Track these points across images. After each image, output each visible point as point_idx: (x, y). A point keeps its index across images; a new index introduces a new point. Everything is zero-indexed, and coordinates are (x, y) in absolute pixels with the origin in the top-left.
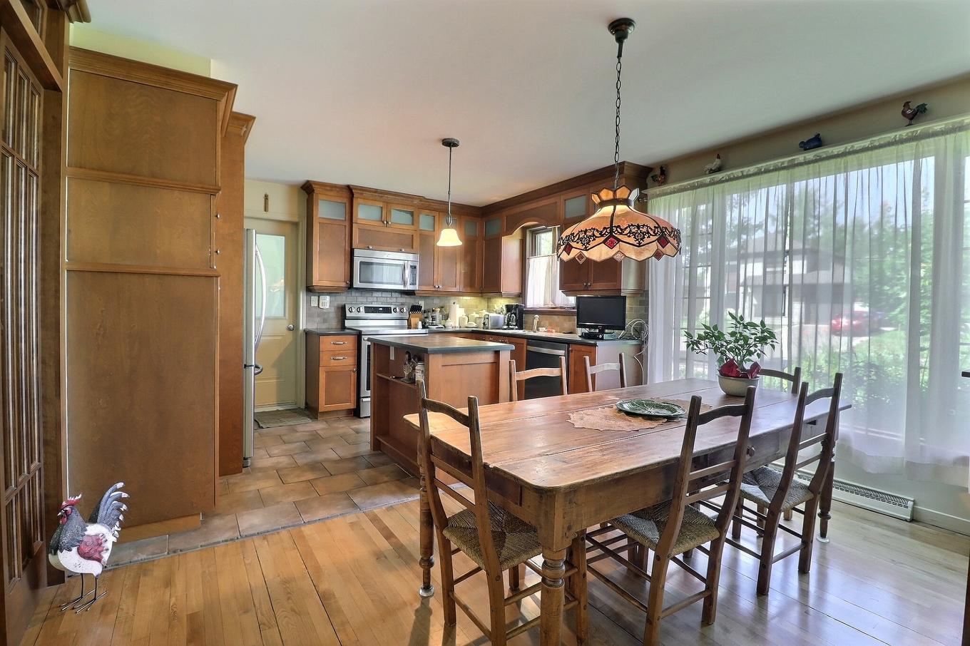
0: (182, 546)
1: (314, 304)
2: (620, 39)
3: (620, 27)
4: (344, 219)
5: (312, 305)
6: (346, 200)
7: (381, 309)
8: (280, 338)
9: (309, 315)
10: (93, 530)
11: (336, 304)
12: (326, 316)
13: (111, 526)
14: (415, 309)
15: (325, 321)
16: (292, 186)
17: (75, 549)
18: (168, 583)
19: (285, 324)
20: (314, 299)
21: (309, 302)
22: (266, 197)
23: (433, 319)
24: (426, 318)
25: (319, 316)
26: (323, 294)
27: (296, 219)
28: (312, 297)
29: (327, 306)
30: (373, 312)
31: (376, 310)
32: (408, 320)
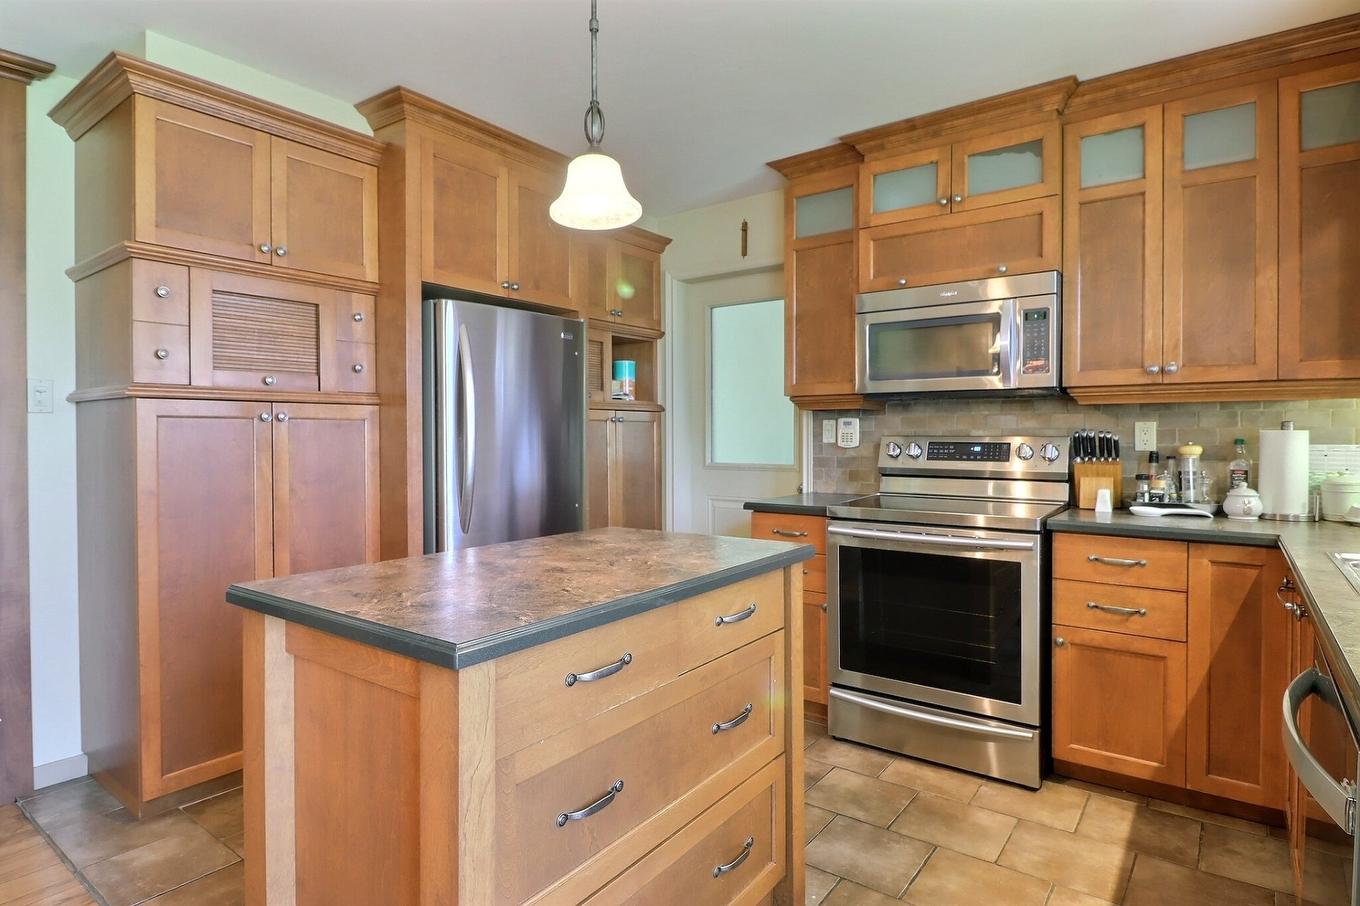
1: (828, 438)
7: (978, 449)
9: (820, 464)
11: (877, 436)
12: (852, 467)
14: (1088, 448)
20: (828, 424)
21: (818, 435)
22: (745, 229)
25: (839, 464)
26: (844, 413)
28: (825, 422)
29: (856, 442)
30: (951, 457)
31: (962, 451)
32: (1071, 479)
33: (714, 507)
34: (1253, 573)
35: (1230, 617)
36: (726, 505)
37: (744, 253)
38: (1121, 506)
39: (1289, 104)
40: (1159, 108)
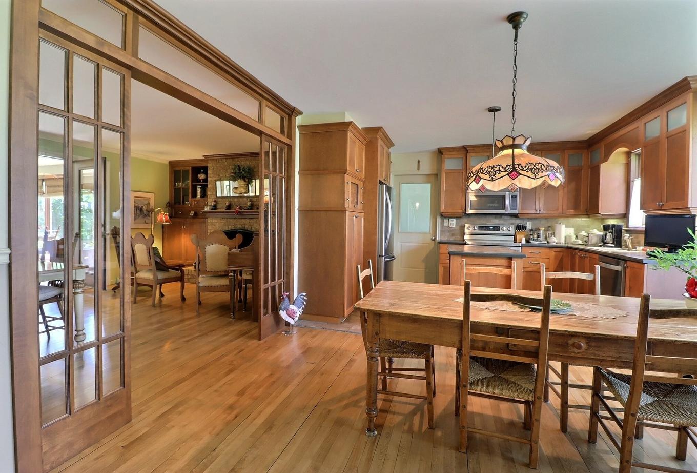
0: (327, 328)
1: (445, 224)
2: (516, 27)
3: (515, 19)
4: (461, 168)
5: (444, 225)
6: (463, 156)
7: (491, 228)
8: (428, 245)
9: (442, 231)
10: (292, 307)
11: (460, 224)
12: (453, 233)
13: (299, 308)
14: (519, 228)
15: (453, 235)
16: (433, 153)
17: (285, 311)
18: (313, 337)
19: (430, 237)
20: (446, 221)
21: (442, 223)
22: (419, 162)
23: (538, 236)
24: (531, 235)
25: (449, 232)
26: (451, 218)
27: (435, 173)
28: (445, 220)
29: (454, 226)
30: (485, 230)
31: (487, 228)
32: (515, 236)
33: (401, 245)
34: (562, 254)
35: (557, 263)
36: (405, 244)
37: (418, 169)
38: (528, 241)
39: (566, 156)
40: (540, 152)
